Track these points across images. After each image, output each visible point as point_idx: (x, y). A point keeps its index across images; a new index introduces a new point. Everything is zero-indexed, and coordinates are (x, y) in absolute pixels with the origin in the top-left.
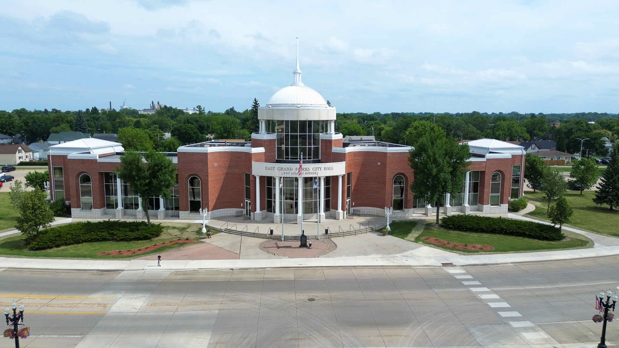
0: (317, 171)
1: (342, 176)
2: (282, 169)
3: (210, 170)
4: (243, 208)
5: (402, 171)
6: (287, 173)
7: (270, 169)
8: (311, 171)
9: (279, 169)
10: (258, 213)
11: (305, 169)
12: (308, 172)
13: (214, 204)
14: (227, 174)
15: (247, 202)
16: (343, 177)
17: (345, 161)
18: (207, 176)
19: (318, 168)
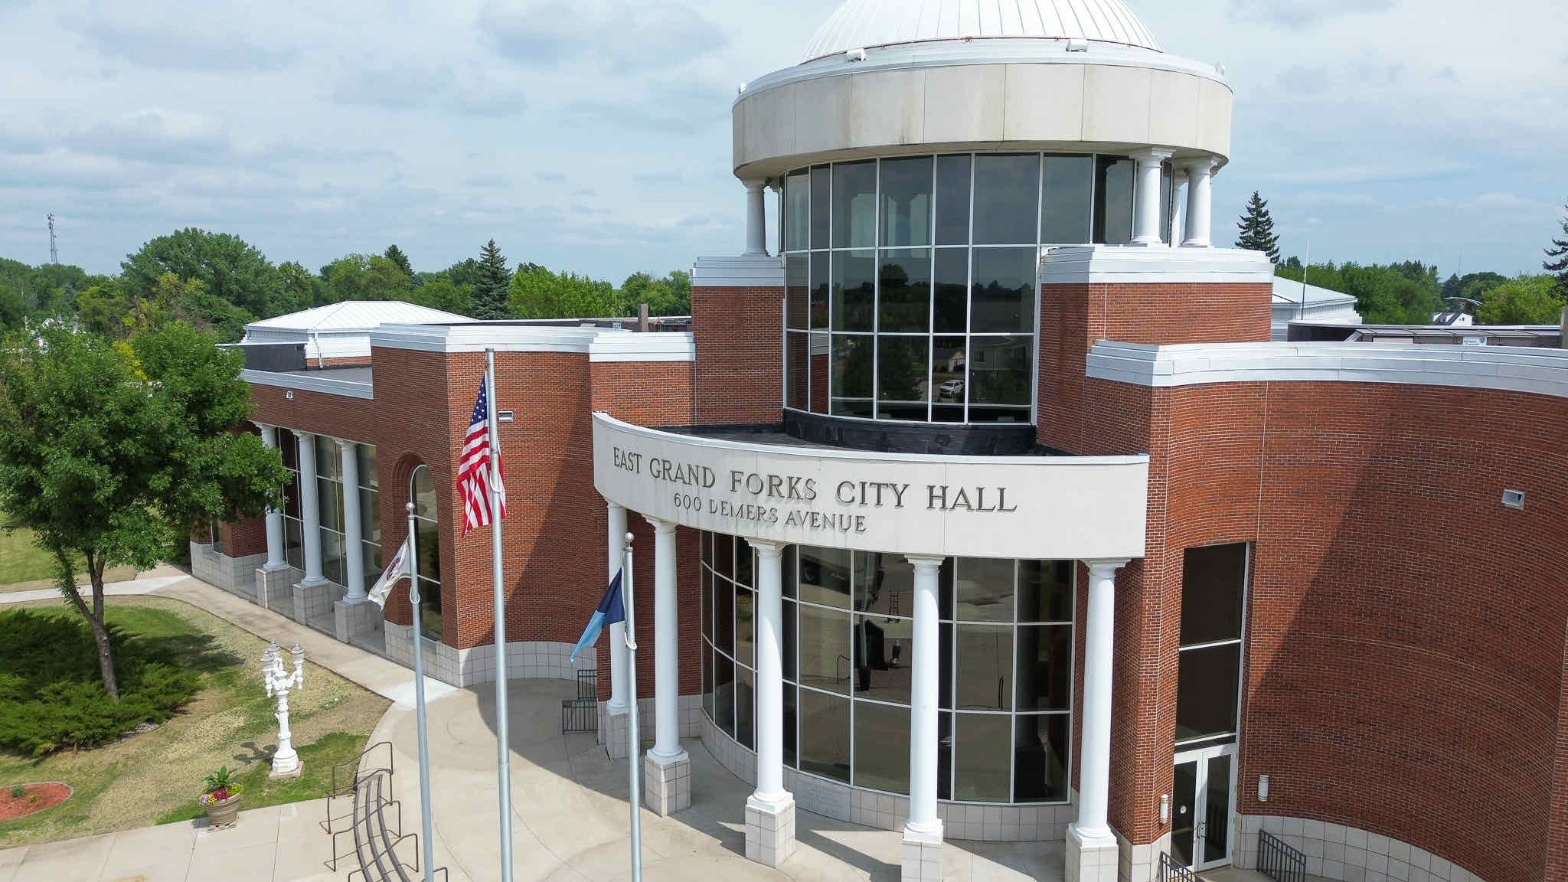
0: (869, 511)
1: (1118, 571)
2: (666, 469)
7: (627, 462)
8: (824, 503)
9: (655, 467)
16: (1128, 576)
17: (1145, 450)
19: (875, 490)
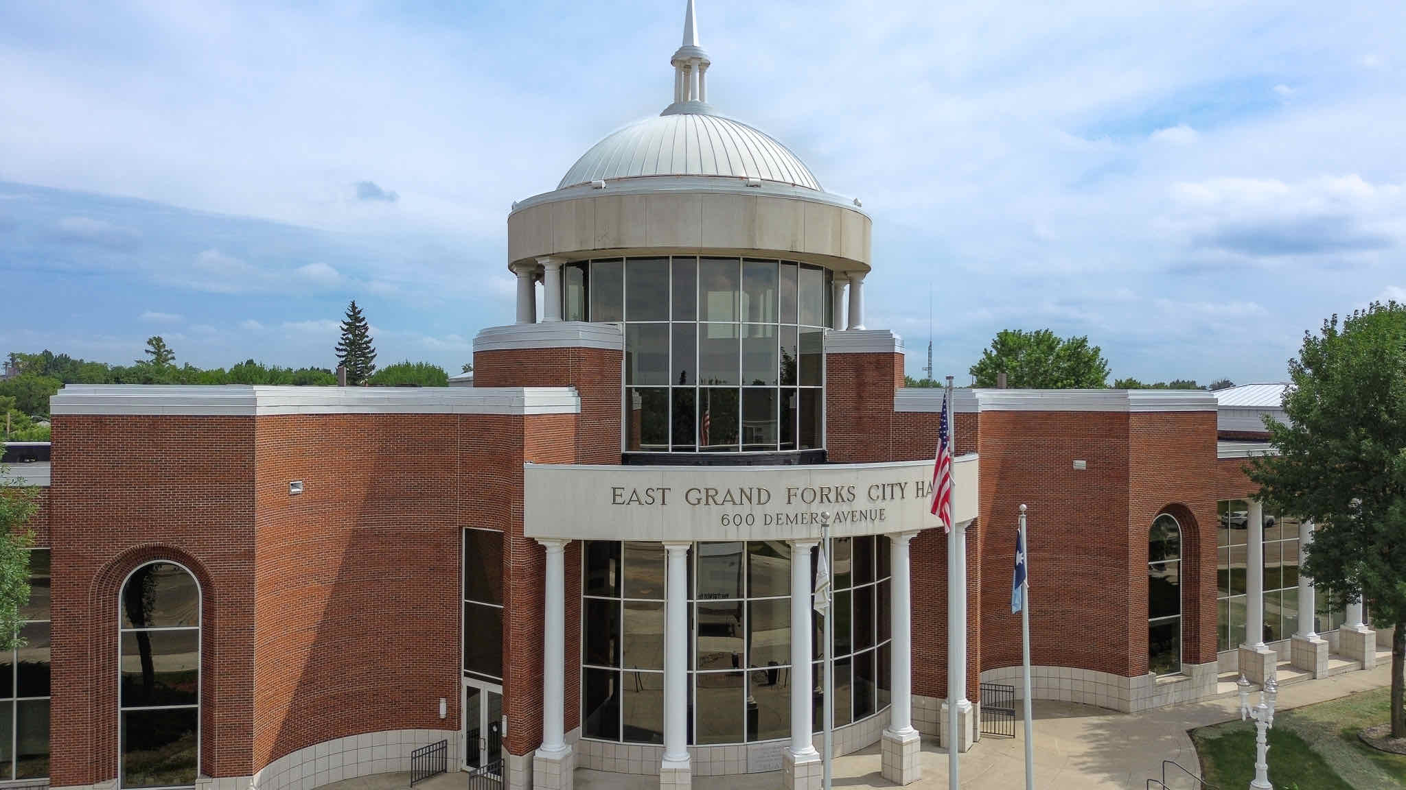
0: (886, 504)
1: (967, 529)
2: (710, 496)
3: (264, 523)
4: (450, 723)
5: (1178, 498)
6: (738, 520)
7: (643, 498)
8: (861, 504)
9: (693, 496)
10: (558, 757)
11: (832, 496)
12: (845, 508)
13: (281, 717)
14: (358, 538)
15: (473, 692)
16: (972, 529)
17: (974, 451)
18: (250, 555)
19: (890, 488)
